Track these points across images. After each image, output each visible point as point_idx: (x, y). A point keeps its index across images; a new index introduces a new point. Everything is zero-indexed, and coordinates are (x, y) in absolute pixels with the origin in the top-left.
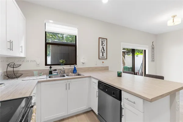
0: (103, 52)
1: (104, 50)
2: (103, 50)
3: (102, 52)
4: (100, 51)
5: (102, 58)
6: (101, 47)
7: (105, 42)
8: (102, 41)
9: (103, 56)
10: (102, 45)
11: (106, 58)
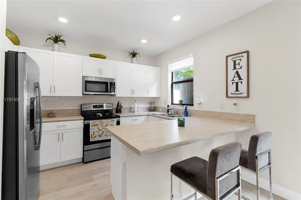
0: (237, 83)
1: (240, 79)
2: (237, 79)
3: (235, 84)
4: (230, 82)
5: (236, 96)
6: (232, 73)
7: (244, 59)
8: (235, 62)
9: (237, 90)
10: (235, 68)
11: (245, 95)
